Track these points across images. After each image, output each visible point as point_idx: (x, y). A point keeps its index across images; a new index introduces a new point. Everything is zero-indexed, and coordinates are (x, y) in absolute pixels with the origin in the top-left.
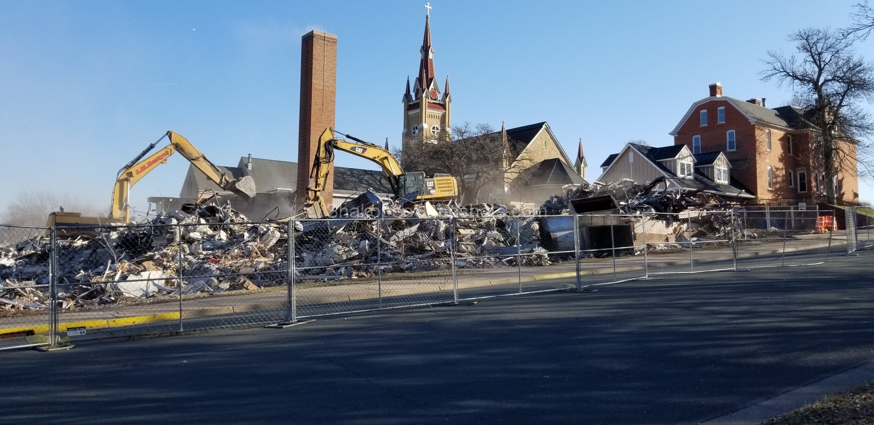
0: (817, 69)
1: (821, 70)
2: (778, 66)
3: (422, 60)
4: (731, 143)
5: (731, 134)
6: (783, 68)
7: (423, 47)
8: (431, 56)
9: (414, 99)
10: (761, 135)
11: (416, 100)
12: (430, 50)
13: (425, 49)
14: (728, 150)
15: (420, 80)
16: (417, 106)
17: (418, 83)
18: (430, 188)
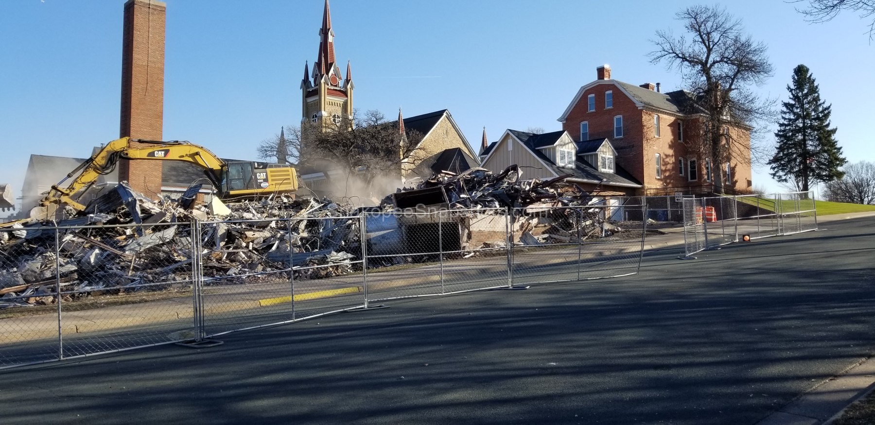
0: (705, 50)
1: (710, 51)
2: (667, 47)
3: (321, 43)
4: (618, 129)
5: (618, 120)
6: (672, 49)
7: (322, 30)
8: (330, 39)
9: (313, 85)
10: (649, 121)
11: (315, 86)
12: (329, 33)
13: (325, 32)
14: (616, 137)
15: (318, 65)
16: (316, 92)
17: (317, 69)
18: (262, 181)
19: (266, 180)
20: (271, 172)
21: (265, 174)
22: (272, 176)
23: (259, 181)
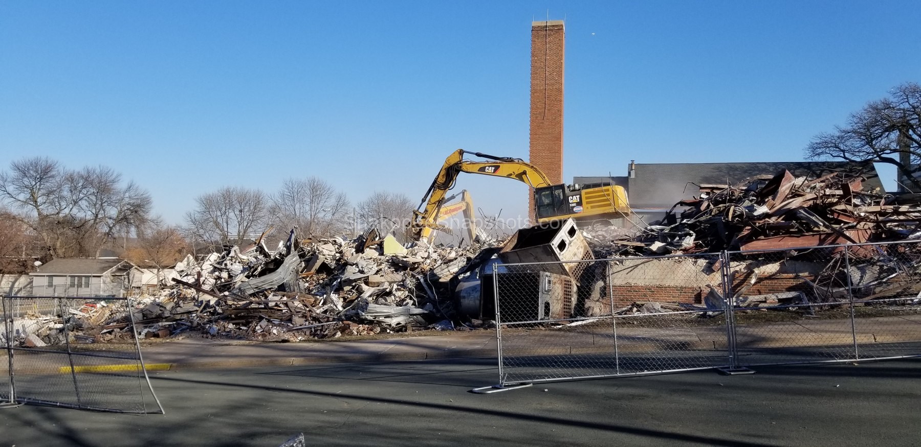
18: (575, 205)
19: (580, 204)
20: (586, 193)
21: (578, 196)
22: (587, 198)
23: (571, 205)
